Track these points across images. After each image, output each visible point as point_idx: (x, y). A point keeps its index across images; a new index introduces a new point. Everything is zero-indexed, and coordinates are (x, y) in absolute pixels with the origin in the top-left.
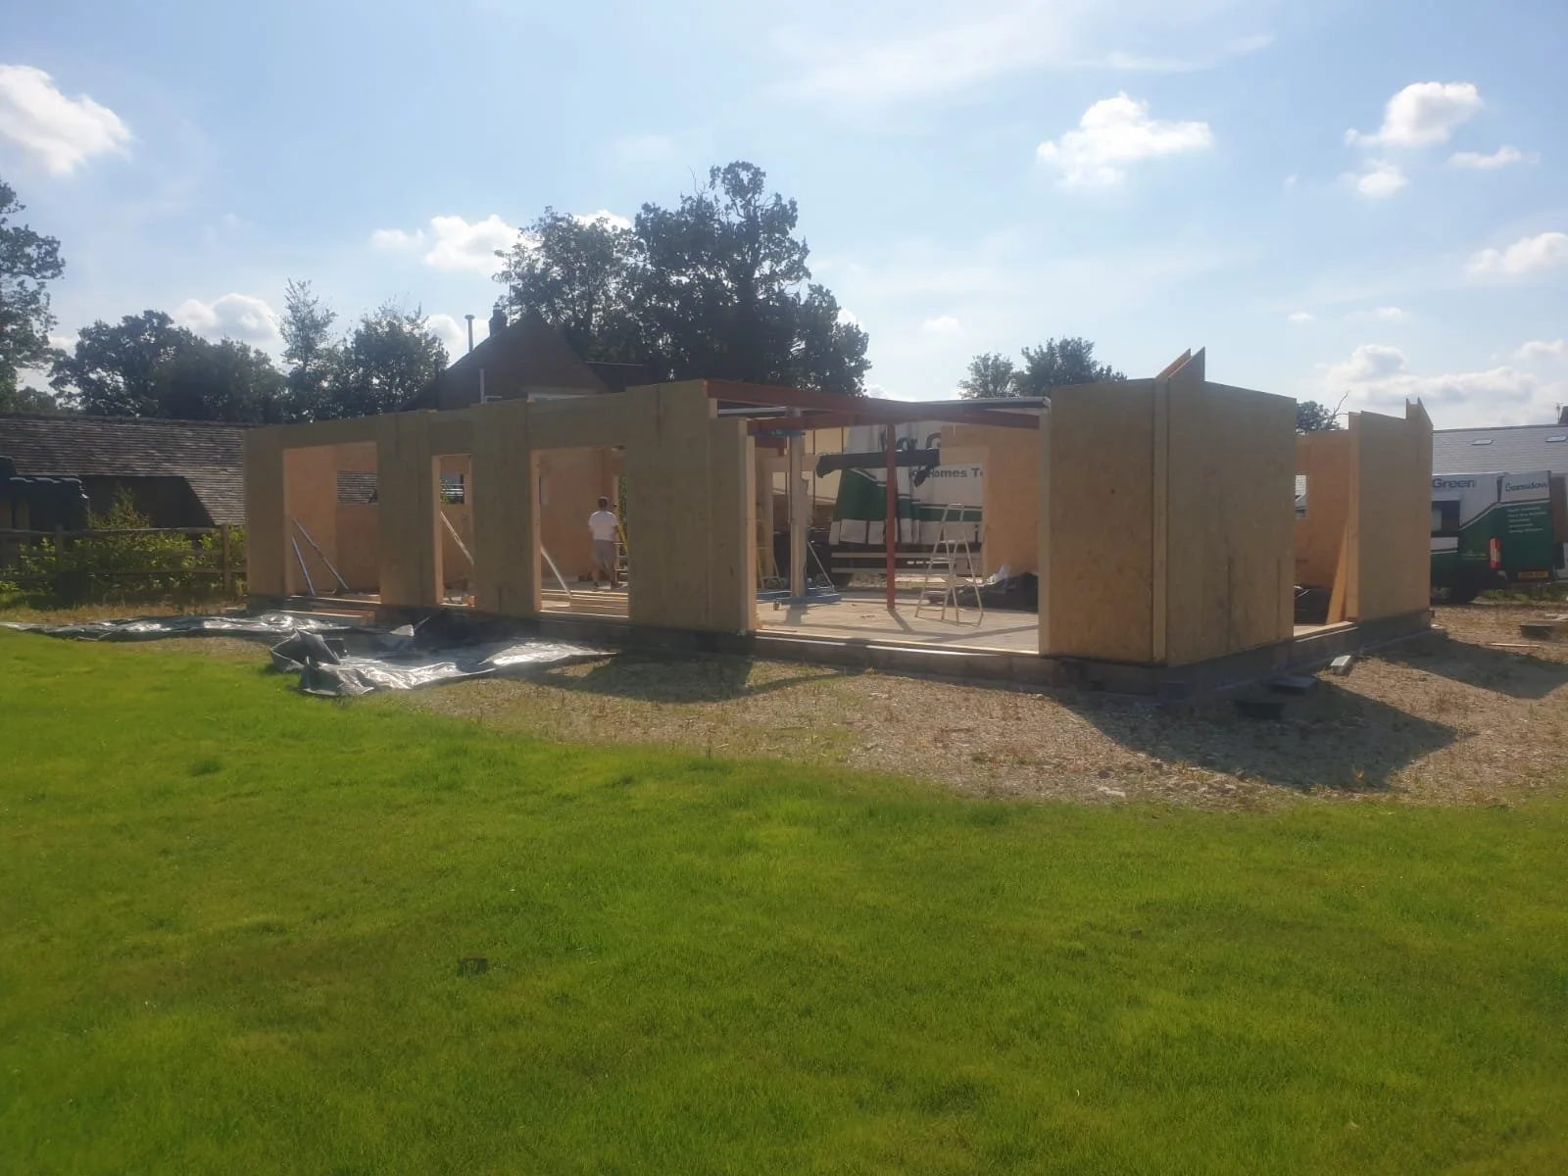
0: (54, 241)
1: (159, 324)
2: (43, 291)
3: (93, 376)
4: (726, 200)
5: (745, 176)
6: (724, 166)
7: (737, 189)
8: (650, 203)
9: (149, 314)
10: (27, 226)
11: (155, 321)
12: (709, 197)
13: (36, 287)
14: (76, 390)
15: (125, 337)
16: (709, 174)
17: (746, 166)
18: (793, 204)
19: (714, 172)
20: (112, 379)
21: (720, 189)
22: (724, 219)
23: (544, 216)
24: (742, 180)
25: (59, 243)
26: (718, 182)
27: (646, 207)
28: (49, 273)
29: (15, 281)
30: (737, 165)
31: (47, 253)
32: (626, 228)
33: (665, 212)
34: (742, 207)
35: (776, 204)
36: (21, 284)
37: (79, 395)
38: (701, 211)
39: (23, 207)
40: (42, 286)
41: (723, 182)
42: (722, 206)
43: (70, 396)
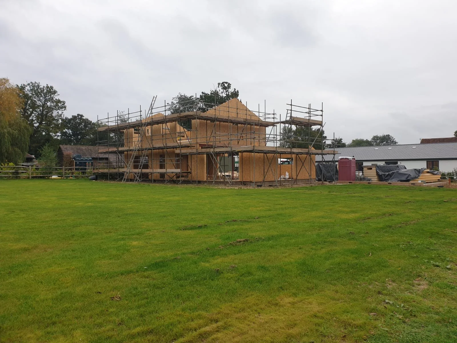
0: (64, 102)
1: (80, 117)
2: (63, 114)
3: (64, 131)
4: (222, 90)
5: (226, 85)
6: (221, 82)
7: (224, 88)
8: (204, 92)
9: (78, 115)
10: (59, 99)
11: (80, 116)
12: (218, 90)
13: (61, 113)
14: (60, 134)
15: (72, 121)
16: (218, 85)
17: (226, 83)
18: (238, 91)
19: (219, 84)
20: (69, 132)
21: (220, 88)
22: (221, 95)
23: (178, 95)
24: (225, 86)
25: (65, 102)
26: (220, 86)
27: (203, 93)
28: (63, 109)
29: (57, 112)
30: (224, 82)
31: (63, 104)
32: (198, 98)
33: (207, 94)
34: (225, 92)
35: (234, 91)
36: (58, 112)
37: (60, 136)
38: (216, 93)
39: (59, 95)
40: (63, 112)
41: (221, 86)
42: (221, 92)
43: (58, 136)
